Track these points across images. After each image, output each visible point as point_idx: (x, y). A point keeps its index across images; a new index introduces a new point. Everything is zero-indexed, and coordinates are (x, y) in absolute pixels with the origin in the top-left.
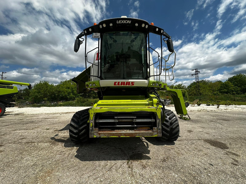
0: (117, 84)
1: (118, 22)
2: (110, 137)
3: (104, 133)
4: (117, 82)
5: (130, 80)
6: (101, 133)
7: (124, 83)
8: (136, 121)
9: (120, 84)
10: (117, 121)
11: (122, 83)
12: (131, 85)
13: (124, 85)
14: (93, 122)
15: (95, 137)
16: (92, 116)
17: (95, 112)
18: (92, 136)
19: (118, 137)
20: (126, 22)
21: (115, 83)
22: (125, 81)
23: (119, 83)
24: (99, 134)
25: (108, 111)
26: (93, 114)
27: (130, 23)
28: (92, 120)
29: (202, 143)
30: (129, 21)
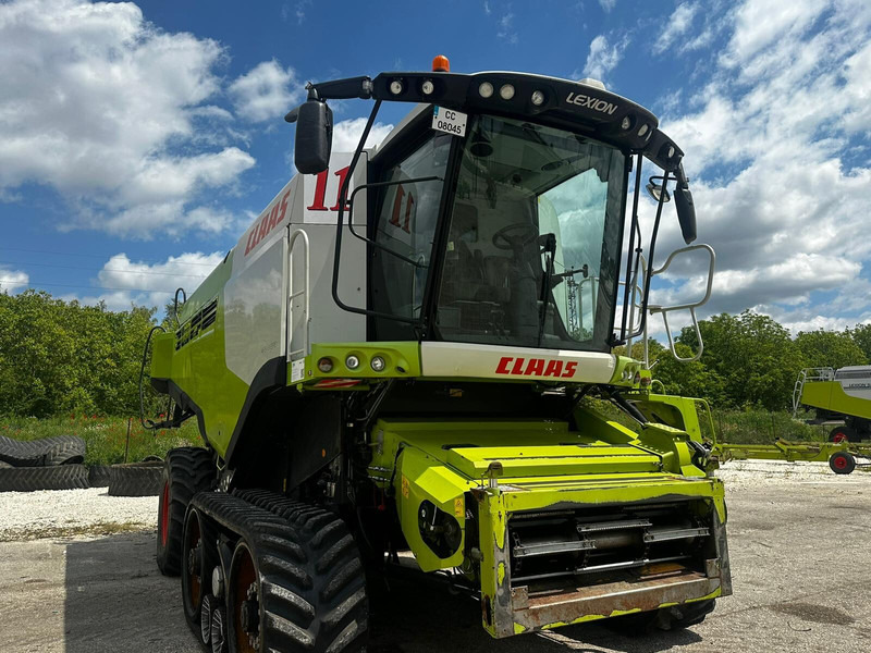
0: (510, 366)
1: (572, 99)
2: (576, 621)
3: (551, 607)
4: (511, 359)
5: (563, 353)
6: (541, 609)
7: (542, 362)
8: (653, 538)
9: (524, 368)
10: (590, 545)
11: (532, 362)
12: (564, 375)
13: (539, 373)
14: (505, 556)
15: (519, 630)
16: (498, 530)
17: (510, 510)
18: (508, 627)
19: (602, 617)
20: (601, 106)
21: (504, 361)
22: (546, 355)
23: (520, 362)
24: (535, 613)
25: (562, 502)
26: (503, 517)
27: (610, 113)
28: (502, 550)
29: (775, 618)
30: (611, 105)
